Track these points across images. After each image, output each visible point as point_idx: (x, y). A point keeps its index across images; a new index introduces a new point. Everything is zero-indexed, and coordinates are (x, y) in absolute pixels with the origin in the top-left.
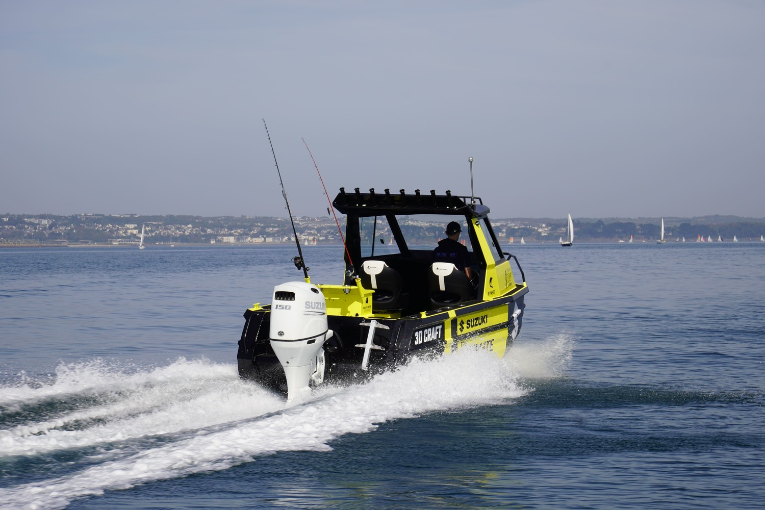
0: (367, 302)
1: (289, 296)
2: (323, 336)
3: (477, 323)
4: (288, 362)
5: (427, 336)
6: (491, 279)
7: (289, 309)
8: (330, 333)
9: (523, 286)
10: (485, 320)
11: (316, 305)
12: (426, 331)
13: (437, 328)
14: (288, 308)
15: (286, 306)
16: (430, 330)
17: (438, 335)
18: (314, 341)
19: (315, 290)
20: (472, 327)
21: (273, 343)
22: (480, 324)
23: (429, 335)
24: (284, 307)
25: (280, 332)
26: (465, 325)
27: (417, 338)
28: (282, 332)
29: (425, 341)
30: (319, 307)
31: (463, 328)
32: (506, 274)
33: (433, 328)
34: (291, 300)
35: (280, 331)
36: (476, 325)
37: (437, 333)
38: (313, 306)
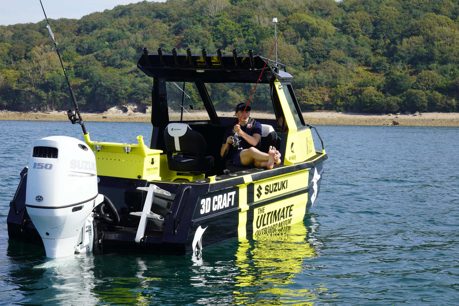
0: (153, 163)
1: (52, 152)
2: (92, 201)
3: (277, 188)
4: (47, 234)
5: (216, 203)
6: (292, 144)
7: (50, 168)
8: (100, 199)
9: (322, 154)
10: (285, 185)
11: (85, 164)
12: (215, 198)
13: (229, 194)
14: (48, 166)
15: (47, 165)
16: (221, 196)
17: (230, 202)
18: (80, 208)
19: (84, 147)
20: (271, 192)
21: (30, 211)
22: (279, 190)
23: (219, 203)
24: (44, 165)
25: (38, 197)
26: (263, 191)
27: (203, 207)
28: (41, 197)
29: (214, 209)
30: (88, 166)
31: (261, 194)
32: (307, 141)
33: (225, 195)
34: (53, 157)
35: (37, 195)
36: (275, 191)
37: (229, 200)
38: (81, 166)
